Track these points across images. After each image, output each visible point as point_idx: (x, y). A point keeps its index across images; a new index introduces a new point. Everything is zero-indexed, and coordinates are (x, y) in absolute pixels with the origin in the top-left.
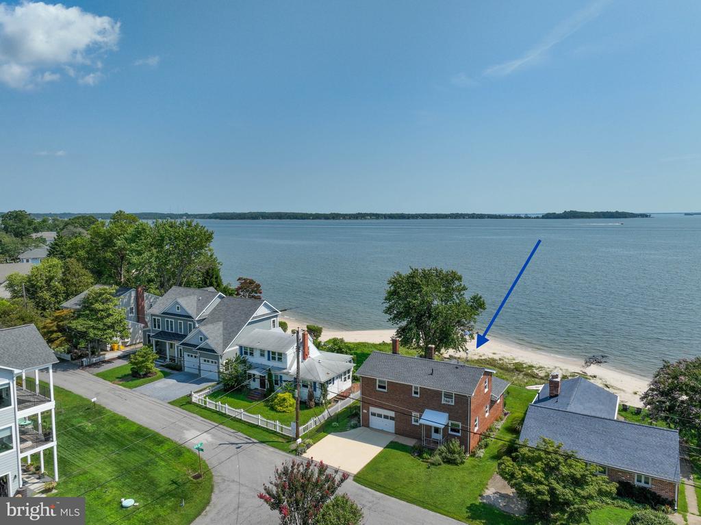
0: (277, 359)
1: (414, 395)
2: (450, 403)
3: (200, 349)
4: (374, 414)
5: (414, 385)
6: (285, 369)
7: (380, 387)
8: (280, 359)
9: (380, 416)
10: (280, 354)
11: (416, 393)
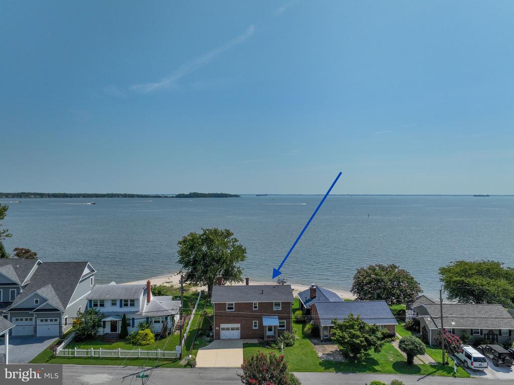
0: (129, 305)
1: (254, 309)
2: (279, 309)
3: (37, 311)
4: (223, 329)
5: (254, 302)
6: (137, 312)
7: (228, 308)
8: (132, 305)
9: (228, 329)
10: (132, 301)
11: (256, 307)
